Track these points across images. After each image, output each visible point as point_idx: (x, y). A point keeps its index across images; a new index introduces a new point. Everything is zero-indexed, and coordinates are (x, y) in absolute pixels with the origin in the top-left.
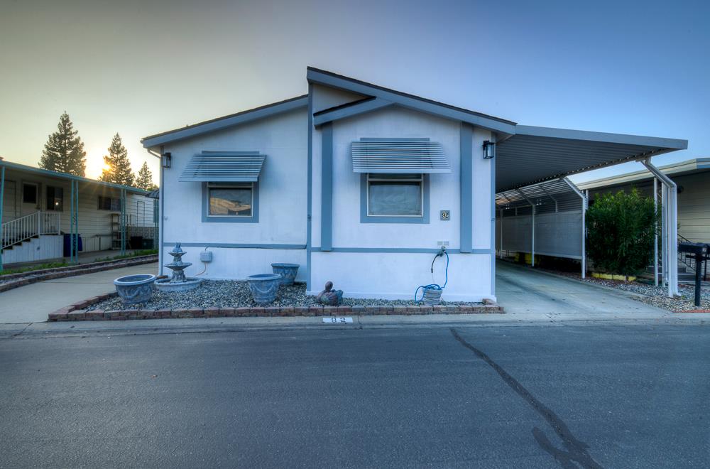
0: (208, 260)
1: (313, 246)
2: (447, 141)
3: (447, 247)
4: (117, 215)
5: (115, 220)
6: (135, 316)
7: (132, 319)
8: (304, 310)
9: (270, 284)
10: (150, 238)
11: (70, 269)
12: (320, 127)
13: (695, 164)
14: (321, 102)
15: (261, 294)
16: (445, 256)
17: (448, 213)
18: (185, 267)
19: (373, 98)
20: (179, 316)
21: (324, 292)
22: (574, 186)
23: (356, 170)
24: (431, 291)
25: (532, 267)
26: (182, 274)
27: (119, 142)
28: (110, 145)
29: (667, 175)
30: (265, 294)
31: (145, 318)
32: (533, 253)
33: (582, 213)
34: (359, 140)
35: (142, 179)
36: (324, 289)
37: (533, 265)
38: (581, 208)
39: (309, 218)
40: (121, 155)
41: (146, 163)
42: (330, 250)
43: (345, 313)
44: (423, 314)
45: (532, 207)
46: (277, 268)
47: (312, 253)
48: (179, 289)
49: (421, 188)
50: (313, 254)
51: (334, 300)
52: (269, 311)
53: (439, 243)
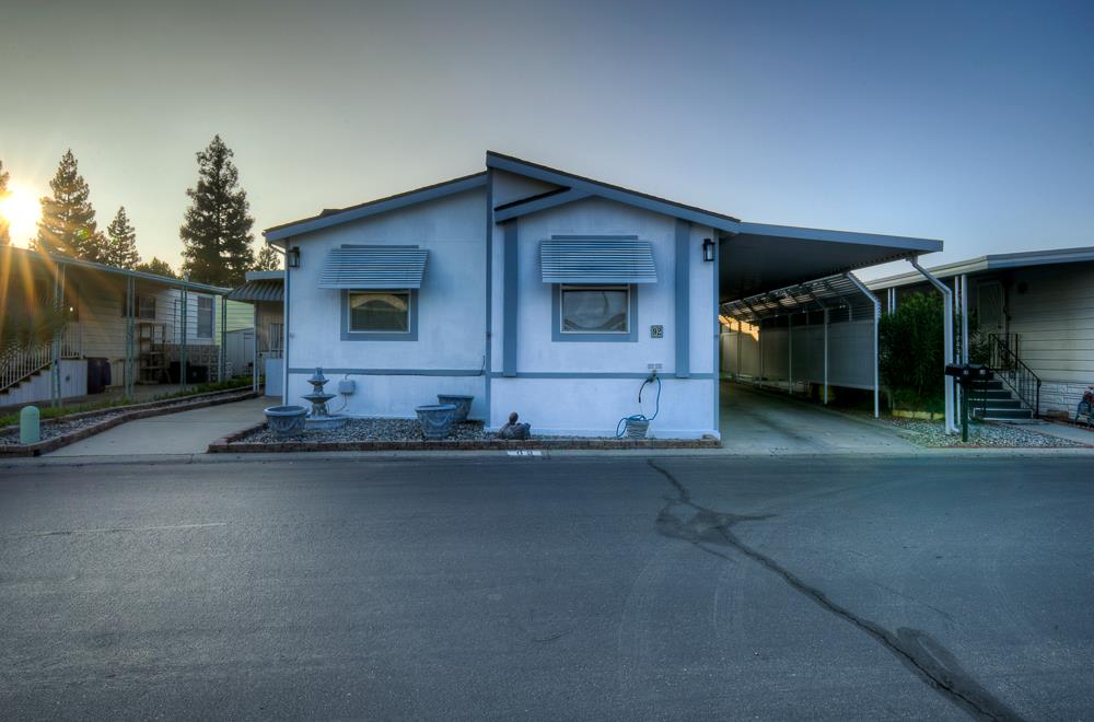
0: (349, 392)
1: (493, 371)
2: (660, 239)
3: (659, 371)
4: (150, 325)
5: (146, 334)
6: (298, 448)
7: (296, 451)
8: (485, 443)
9: (444, 414)
10: (201, 364)
11: (144, 407)
12: (503, 223)
13: (987, 262)
14: (502, 193)
15: (434, 428)
16: (656, 383)
17: (661, 328)
18: (329, 398)
19: (567, 189)
20: (346, 448)
21: (508, 425)
22: (862, 284)
23: (548, 280)
24: (636, 424)
25: (824, 405)
26: (323, 407)
27: (71, 169)
28: (53, 175)
29: (939, 279)
30: (438, 427)
31: (309, 450)
32: (826, 383)
33: (873, 324)
34: (550, 238)
35: (114, 243)
36: (508, 421)
37: (826, 402)
38: (872, 317)
39: (489, 335)
40: (76, 194)
41: (122, 209)
42: (514, 374)
43: (531, 446)
44: (625, 448)
45: (823, 312)
46: (444, 399)
47: (493, 380)
48: (326, 425)
49: (627, 297)
50: (495, 382)
51: (519, 433)
52: (445, 444)
53: (650, 366)
